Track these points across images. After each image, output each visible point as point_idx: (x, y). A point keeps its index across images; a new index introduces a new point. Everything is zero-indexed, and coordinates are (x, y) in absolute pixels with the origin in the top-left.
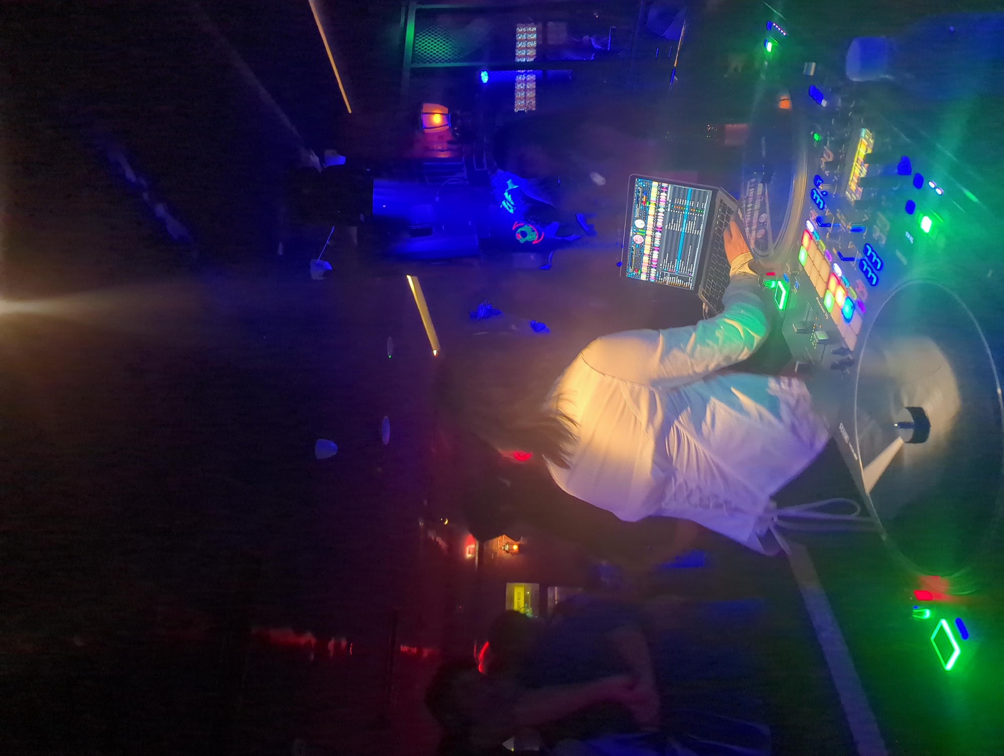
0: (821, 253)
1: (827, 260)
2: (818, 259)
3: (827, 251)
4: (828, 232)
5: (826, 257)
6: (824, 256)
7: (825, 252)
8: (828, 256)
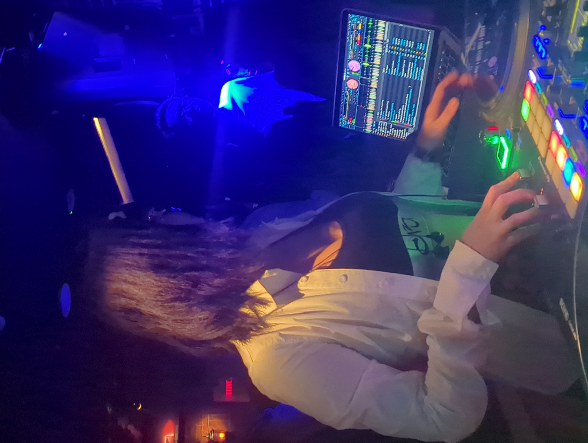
0: (543, 107)
1: (549, 115)
2: (540, 114)
3: (549, 105)
4: (549, 84)
5: (548, 113)
6: (546, 111)
7: (547, 107)
8: (550, 111)
